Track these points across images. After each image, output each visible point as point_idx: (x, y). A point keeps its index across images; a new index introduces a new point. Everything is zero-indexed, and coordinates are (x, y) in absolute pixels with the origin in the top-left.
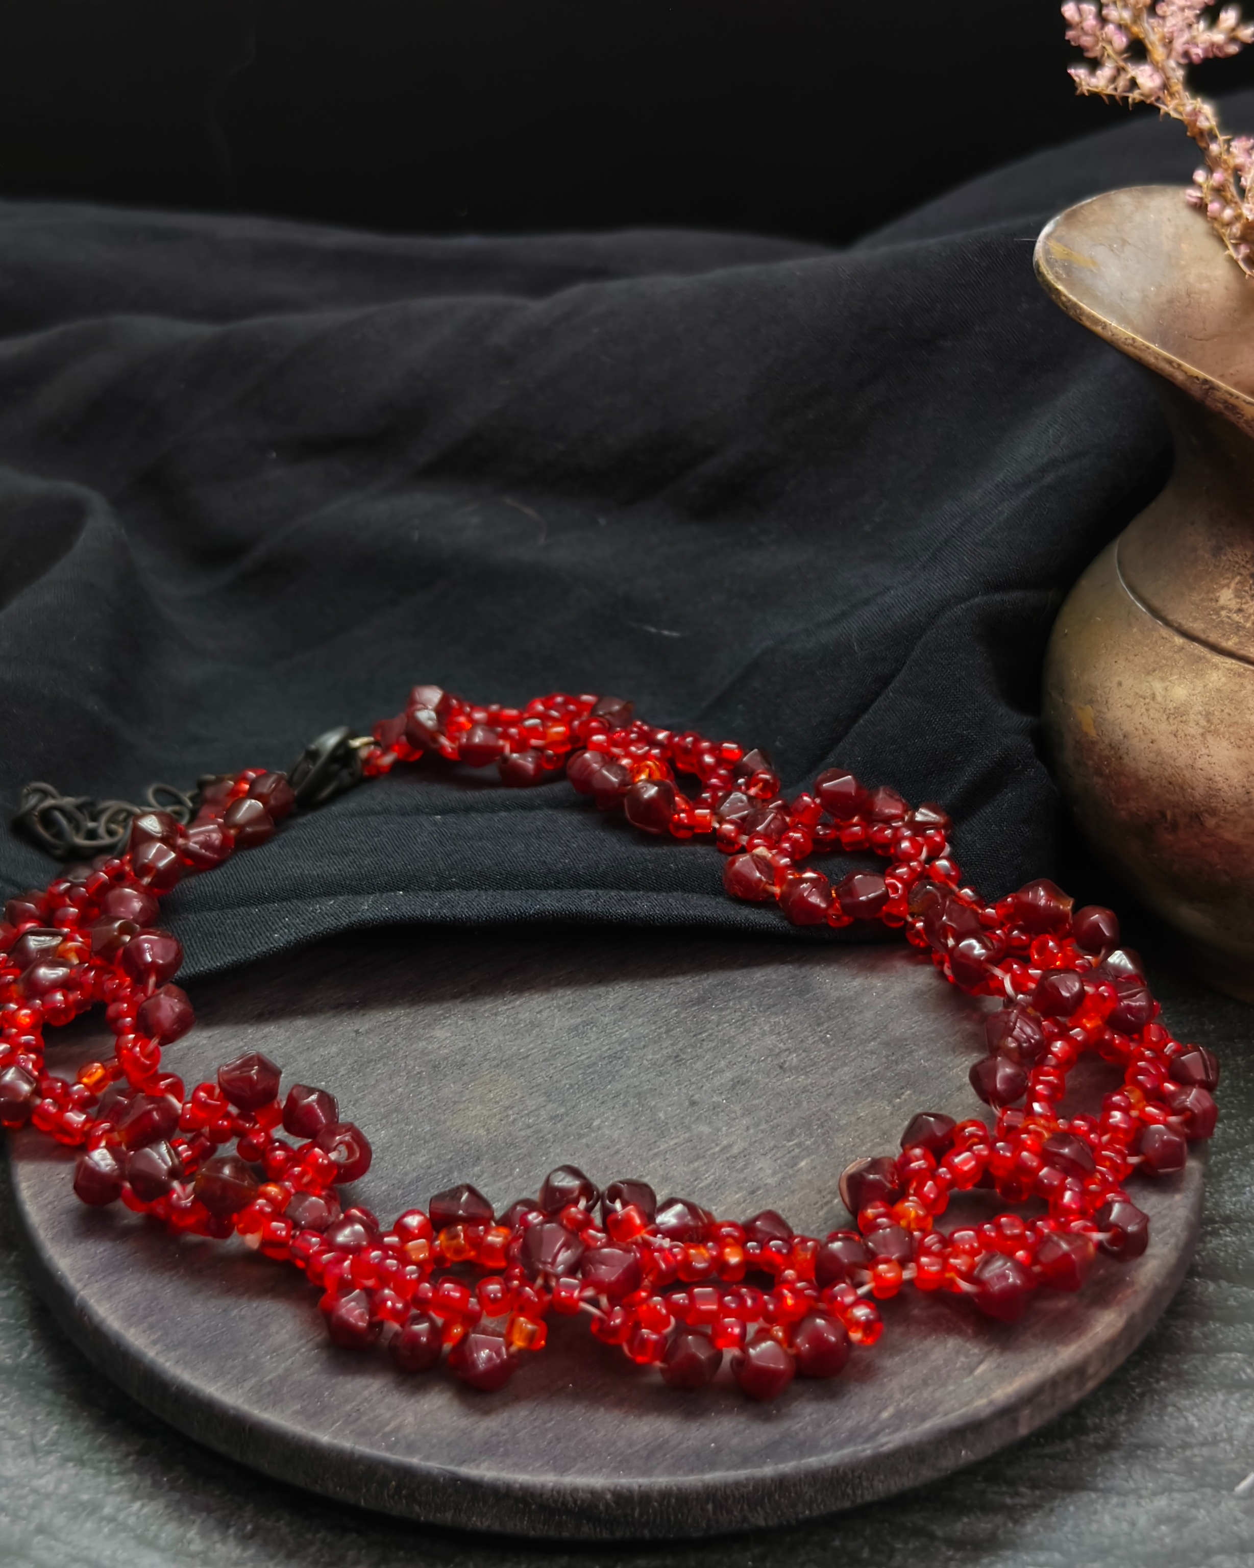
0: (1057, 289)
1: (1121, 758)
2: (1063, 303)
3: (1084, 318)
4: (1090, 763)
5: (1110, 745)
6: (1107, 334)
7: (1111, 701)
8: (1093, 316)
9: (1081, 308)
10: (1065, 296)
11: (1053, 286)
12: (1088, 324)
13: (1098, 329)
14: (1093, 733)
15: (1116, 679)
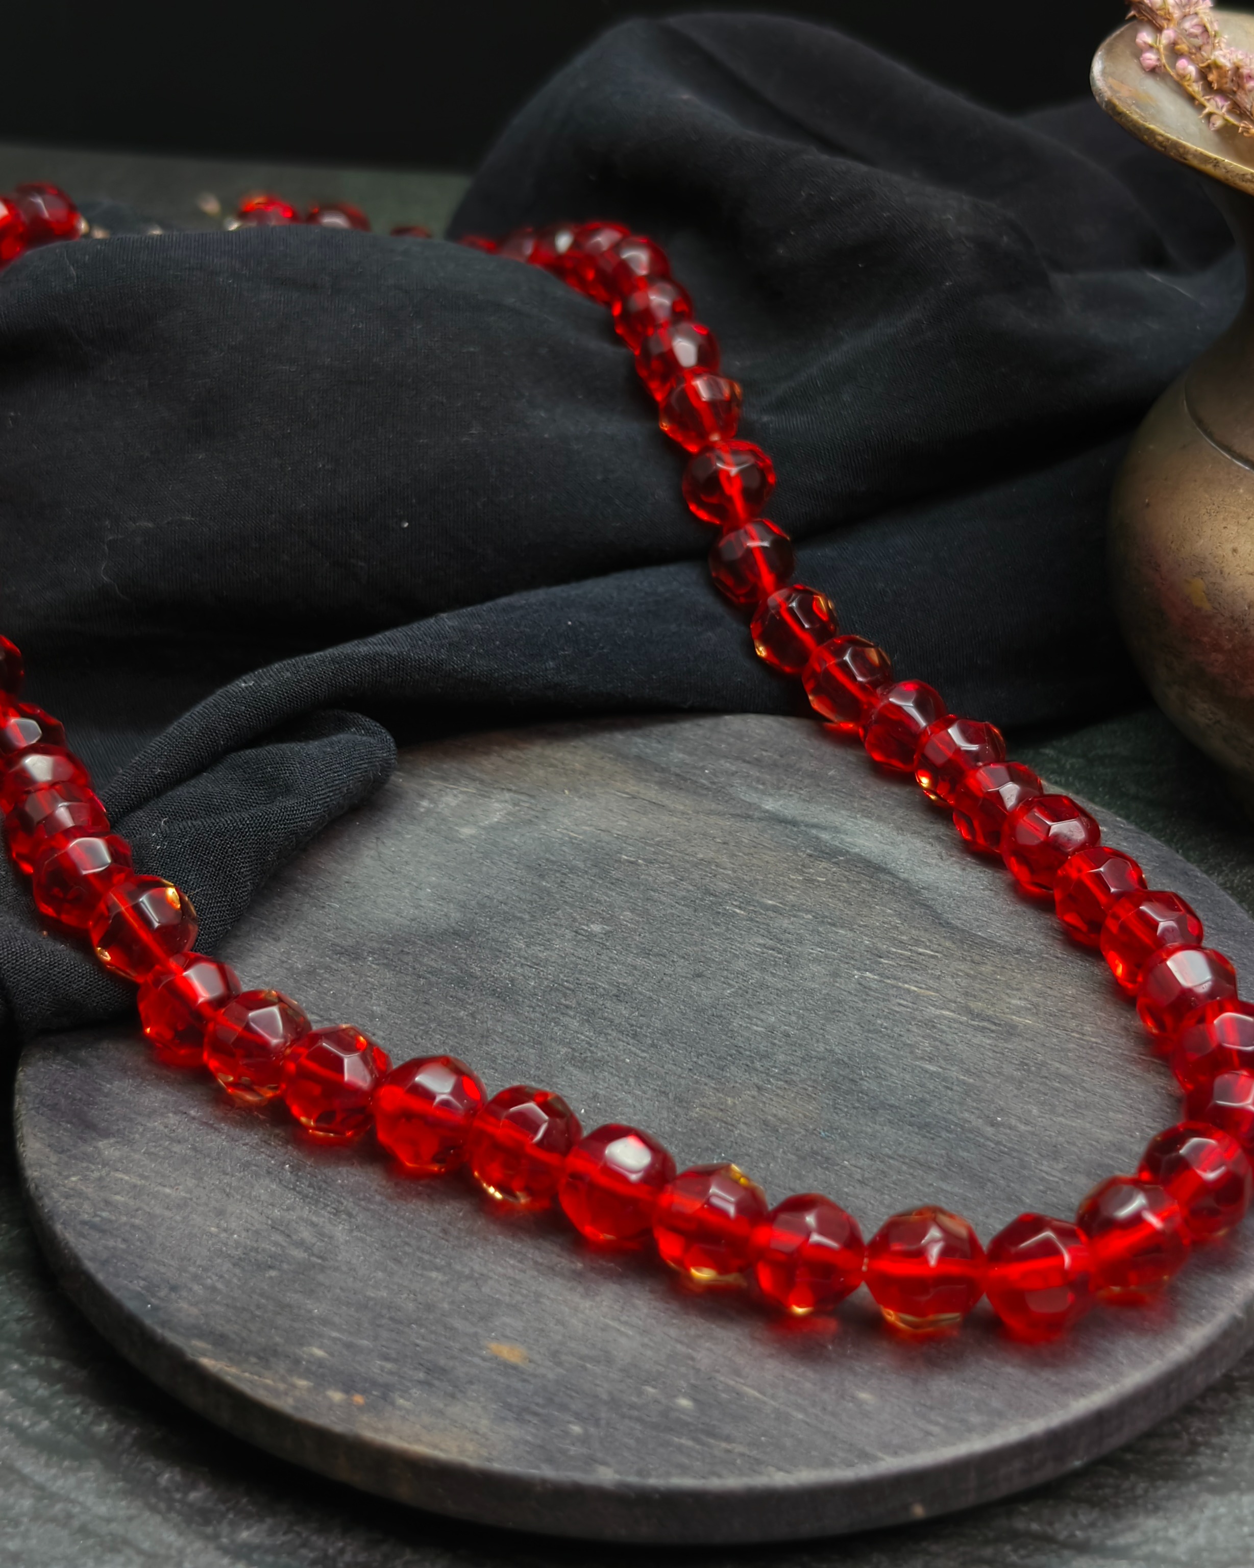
0: (1148, 129)
1: (1246, 630)
2: (1160, 144)
3: (1190, 157)
4: (1206, 639)
5: (1232, 617)
6: (1219, 173)
7: (1226, 570)
8: (1201, 153)
9: (1184, 147)
10: (1162, 135)
11: (1143, 125)
12: (1195, 163)
13: (1209, 168)
14: (1207, 607)
15: (1229, 547)
